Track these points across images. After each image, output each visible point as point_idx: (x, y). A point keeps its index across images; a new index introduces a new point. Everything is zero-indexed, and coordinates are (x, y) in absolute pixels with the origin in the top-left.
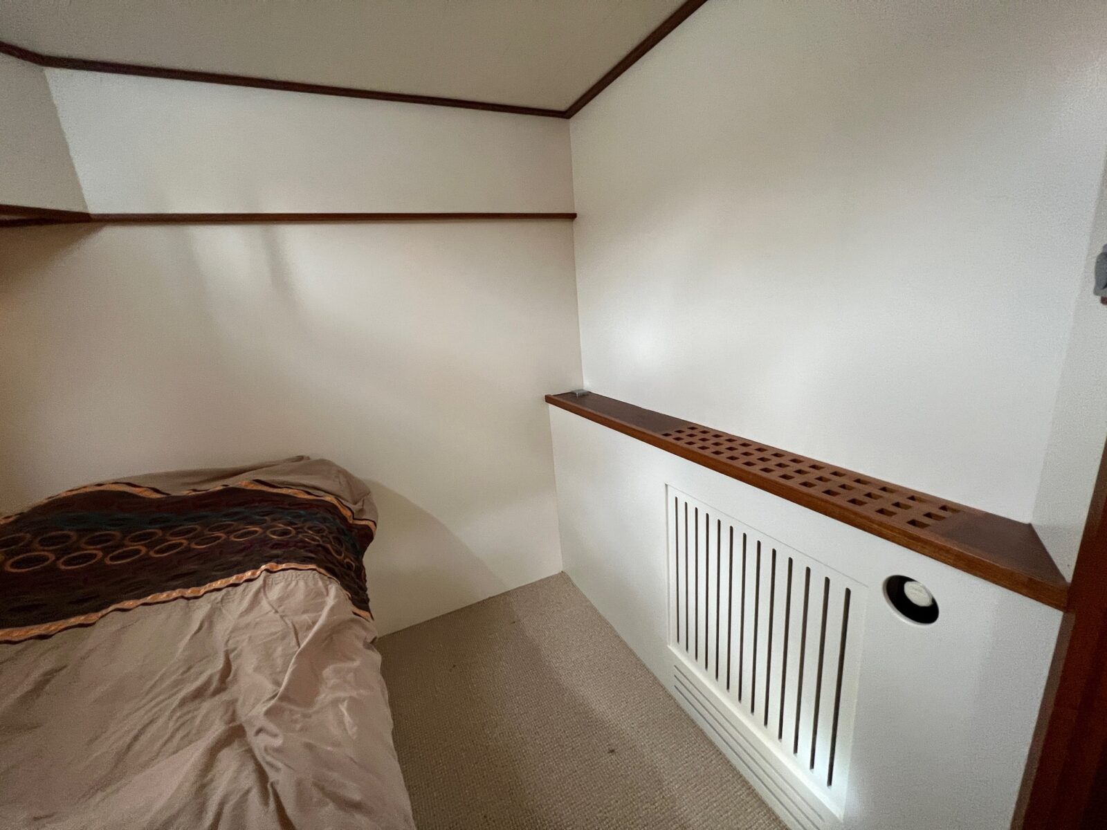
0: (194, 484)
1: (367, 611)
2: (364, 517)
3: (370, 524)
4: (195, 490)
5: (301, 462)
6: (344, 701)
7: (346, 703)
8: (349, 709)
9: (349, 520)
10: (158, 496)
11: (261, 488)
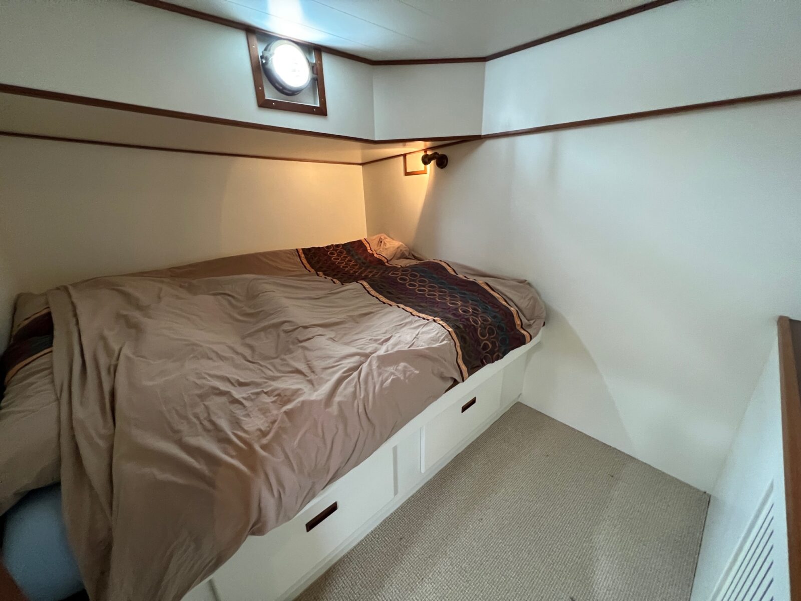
0: (467, 273)
1: (469, 374)
2: (527, 330)
3: (528, 337)
4: (465, 277)
5: (524, 284)
6: (396, 376)
7: (395, 377)
8: (393, 380)
9: (517, 326)
10: (453, 273)
11: (487, 288)
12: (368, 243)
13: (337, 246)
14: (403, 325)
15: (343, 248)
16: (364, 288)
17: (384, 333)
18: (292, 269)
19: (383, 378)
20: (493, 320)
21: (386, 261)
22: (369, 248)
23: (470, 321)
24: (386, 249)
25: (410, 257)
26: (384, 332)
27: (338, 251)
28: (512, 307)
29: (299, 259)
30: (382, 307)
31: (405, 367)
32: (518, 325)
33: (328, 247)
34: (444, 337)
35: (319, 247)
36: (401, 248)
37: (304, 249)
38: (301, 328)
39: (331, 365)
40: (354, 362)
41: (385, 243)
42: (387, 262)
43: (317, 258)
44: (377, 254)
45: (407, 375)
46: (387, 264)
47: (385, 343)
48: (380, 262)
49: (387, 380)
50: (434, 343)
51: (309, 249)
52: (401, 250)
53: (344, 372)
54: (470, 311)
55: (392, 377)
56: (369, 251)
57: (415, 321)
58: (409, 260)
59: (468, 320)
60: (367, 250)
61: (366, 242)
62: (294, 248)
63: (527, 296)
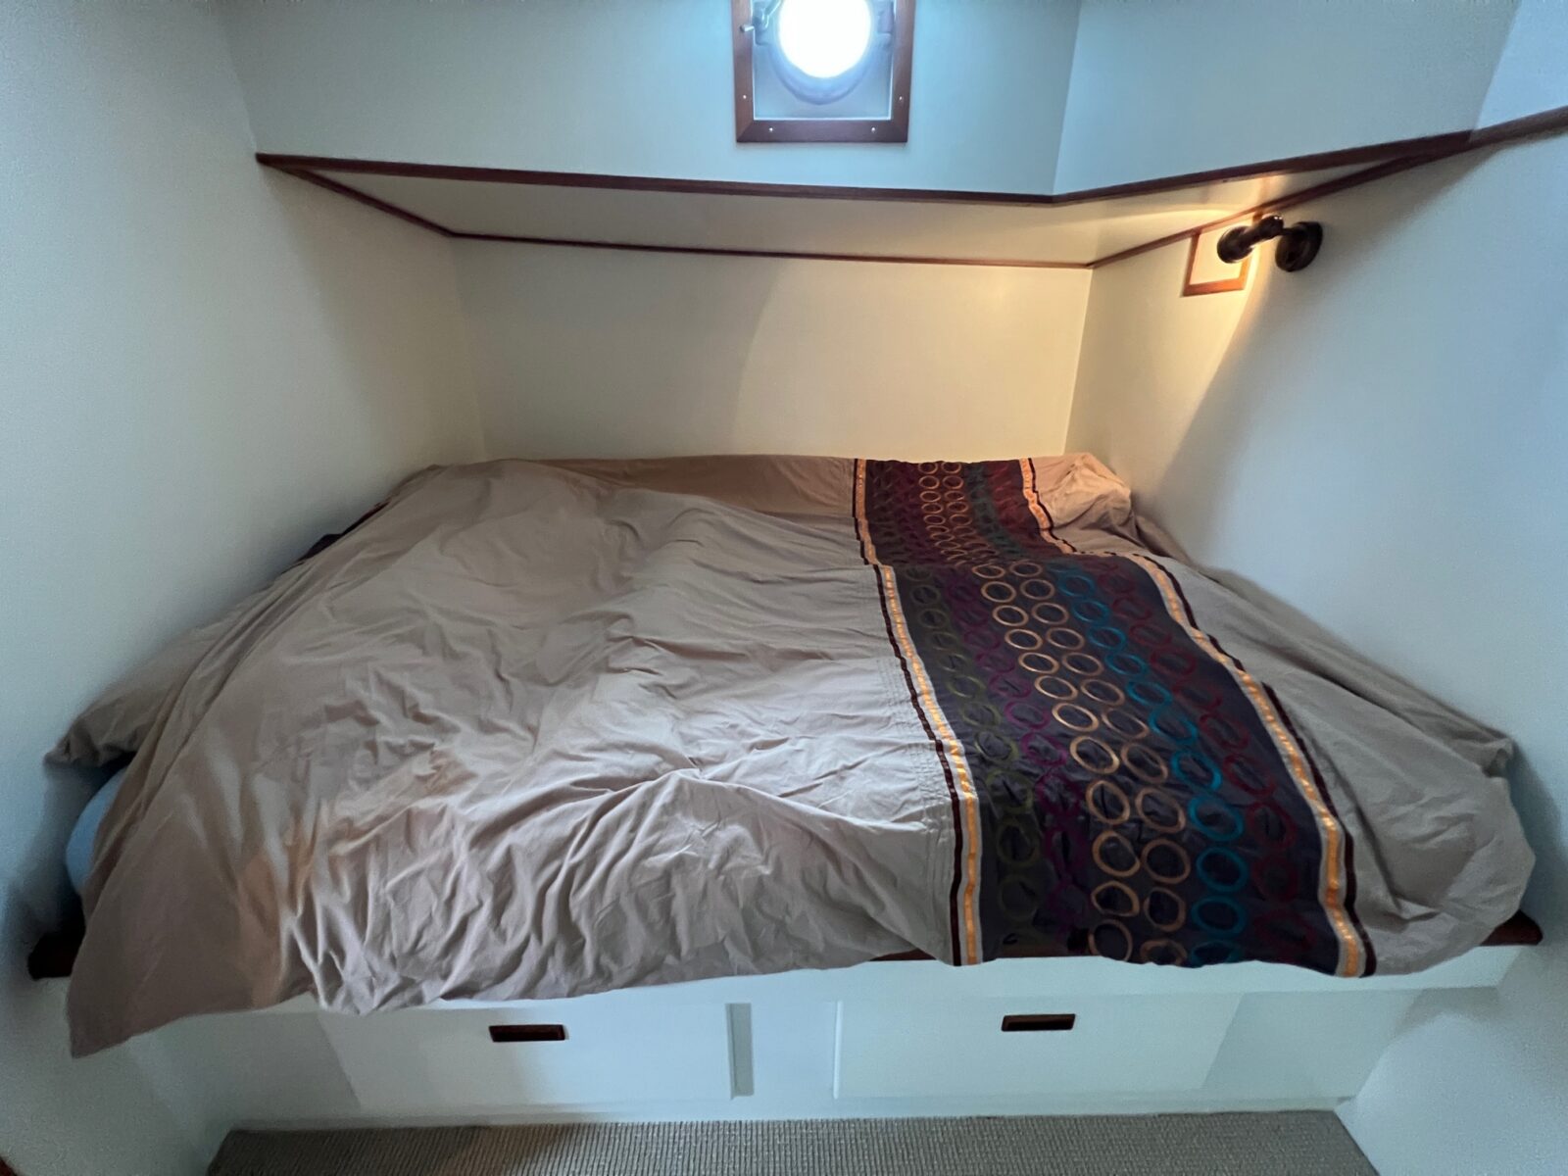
2: (1367, 930)
9: (1318, 894)
10: (1180, 616)
11: (1261, 704)
12: (1033, 471)
13: (951, 466)
14: (855, 721)
15: (962, 475)
16: (881, 586)
17: (787, 723)
18: (826, 501)
19: (658, 840)
20: (1198, 826)
21: (1044, 524)
22: (1027, 484)
23: (1083, 796)
24: (1066, 495)
25: (1124, 531)
26: (789, 719)
27: (945, 479)
28: (1334, 813)
29: (852, 480)
30: (872, 650)
31: (737, 842)
32: (1331, 891)
33: (927, 466)
34: (921, 812)
35: (906, 463)
36: (1108, 501)
37: (872, 461)
38: (631, 640)
39: (572, 752)
40: (630, 768)
41: (1073, 480)
42: (1050, 529)
43: (890, 485)
44: (1039, 503)
45: (729, 866)
46: (1045, 535)
47: (755, 750)
48: (1031, 526)
49: (667, 849)
50: (876, 812)
51: (881, 465)
52: (1105, 507)
53: (576, 784)
54: (1111, 761)
55: (683, 850)
56: (1025, 491)
57: (897, 724)
58: (1115, 537)
59: (1078, 789)
60: (1021, 488)
61: (1028, 467)
62: (852, 456)
63: (1449, 800)
